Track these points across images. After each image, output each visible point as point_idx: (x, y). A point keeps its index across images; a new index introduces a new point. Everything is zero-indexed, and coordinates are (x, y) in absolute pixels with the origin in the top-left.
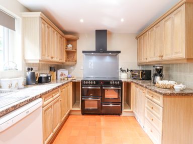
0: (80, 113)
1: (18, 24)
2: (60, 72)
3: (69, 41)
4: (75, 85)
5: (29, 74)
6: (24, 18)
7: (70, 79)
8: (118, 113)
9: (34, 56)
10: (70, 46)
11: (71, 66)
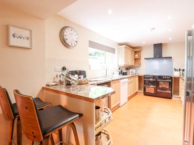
0: (143, 94)
1: (116, 51)
2: (131, 70)
3: (136, 52)
4: (140, 77)
5: (120, 71)
6: (118, 48)
7: (137, 75)
8: (169, 97)
9: (122, 63)
10: (137, 55)
11: (137, 67)
